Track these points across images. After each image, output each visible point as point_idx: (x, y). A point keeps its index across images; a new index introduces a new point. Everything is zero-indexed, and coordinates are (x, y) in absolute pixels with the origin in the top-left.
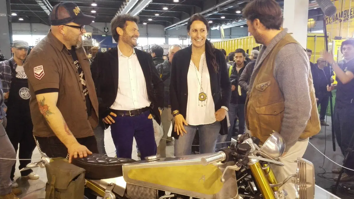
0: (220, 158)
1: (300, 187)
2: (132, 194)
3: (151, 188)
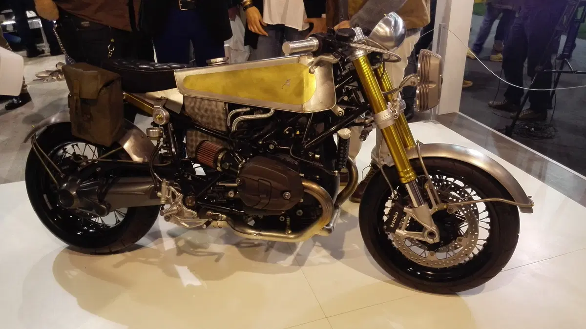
0: (311, 46)
1: (420, 88)
2: (192, 111)
3: (217, 101)
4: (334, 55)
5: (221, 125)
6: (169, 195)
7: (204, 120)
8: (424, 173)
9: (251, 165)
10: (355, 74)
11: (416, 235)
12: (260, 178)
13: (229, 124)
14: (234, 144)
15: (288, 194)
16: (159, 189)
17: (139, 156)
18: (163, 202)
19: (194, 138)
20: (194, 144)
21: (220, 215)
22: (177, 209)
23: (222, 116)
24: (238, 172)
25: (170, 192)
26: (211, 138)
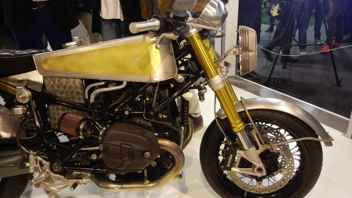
0: (154, 26)
1: (242, 56)
2: (52, 89)
3: (74, 78)
4: (174, 33)
6: (37, 164)
7: (64, 95)
8: (250, 122)
9: (113, 132)
10: (190, 48)
11: (247, 171)
12: (122, 143)
13: (87, 97)
14: (94, 114)
15: (148, 154)
16: (28, 160)
17: (7, 132)
18: (32, 171)
19: (56, 112)
20: (56, 117)
21: (85, 174)
22: (46, 175)
23: (80, 91)
24: (100, 138)
25: (38, 162)
26: (71, 110)
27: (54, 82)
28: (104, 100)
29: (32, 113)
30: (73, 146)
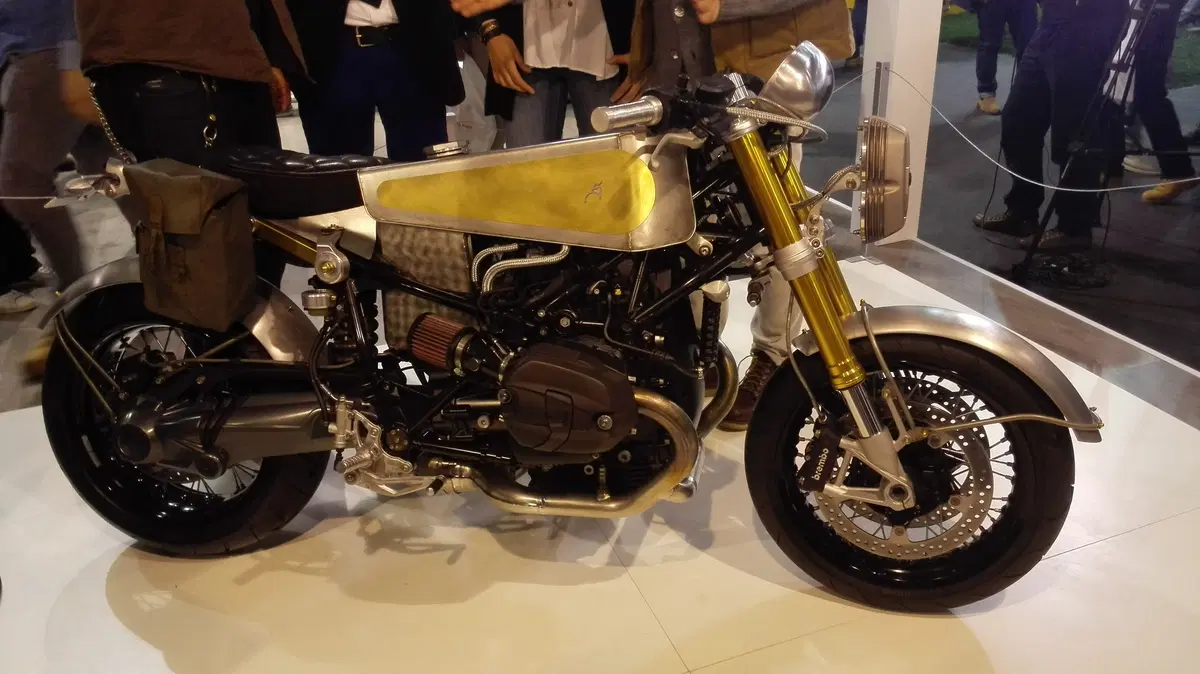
0: (647, 114)
1: (867, 195)
2: (397, 254)
3: (449, 231)
4: (694, 132)
5: (457, 281)
6: (352, 429)
7: (422, 270)
9: (529, 362)
10: (734, 169)
11: (865, 495)
12: (551, 388)
13: (475, 278)
14: (488, 319)
15: (606, 420)
16: (332, 418)
17: (284, 349)
18: (340, 443)
19: (401, 309)
20: (402, 321)
21: (458, 466)
22: (372, 456)
23: (461, 263)
24: (501, 377)
25: (355, 423)
26: (437, 308)
27: (403, 236)
28: (513, 288)
29: (347, 308)
30: (437, 393)
